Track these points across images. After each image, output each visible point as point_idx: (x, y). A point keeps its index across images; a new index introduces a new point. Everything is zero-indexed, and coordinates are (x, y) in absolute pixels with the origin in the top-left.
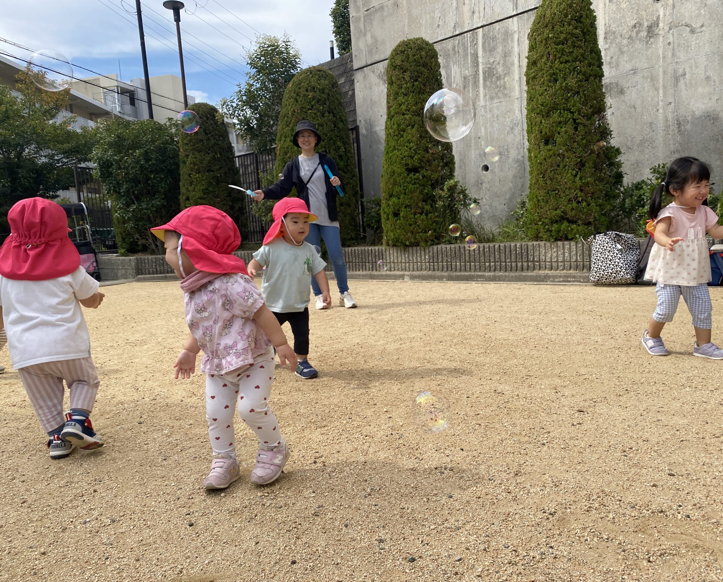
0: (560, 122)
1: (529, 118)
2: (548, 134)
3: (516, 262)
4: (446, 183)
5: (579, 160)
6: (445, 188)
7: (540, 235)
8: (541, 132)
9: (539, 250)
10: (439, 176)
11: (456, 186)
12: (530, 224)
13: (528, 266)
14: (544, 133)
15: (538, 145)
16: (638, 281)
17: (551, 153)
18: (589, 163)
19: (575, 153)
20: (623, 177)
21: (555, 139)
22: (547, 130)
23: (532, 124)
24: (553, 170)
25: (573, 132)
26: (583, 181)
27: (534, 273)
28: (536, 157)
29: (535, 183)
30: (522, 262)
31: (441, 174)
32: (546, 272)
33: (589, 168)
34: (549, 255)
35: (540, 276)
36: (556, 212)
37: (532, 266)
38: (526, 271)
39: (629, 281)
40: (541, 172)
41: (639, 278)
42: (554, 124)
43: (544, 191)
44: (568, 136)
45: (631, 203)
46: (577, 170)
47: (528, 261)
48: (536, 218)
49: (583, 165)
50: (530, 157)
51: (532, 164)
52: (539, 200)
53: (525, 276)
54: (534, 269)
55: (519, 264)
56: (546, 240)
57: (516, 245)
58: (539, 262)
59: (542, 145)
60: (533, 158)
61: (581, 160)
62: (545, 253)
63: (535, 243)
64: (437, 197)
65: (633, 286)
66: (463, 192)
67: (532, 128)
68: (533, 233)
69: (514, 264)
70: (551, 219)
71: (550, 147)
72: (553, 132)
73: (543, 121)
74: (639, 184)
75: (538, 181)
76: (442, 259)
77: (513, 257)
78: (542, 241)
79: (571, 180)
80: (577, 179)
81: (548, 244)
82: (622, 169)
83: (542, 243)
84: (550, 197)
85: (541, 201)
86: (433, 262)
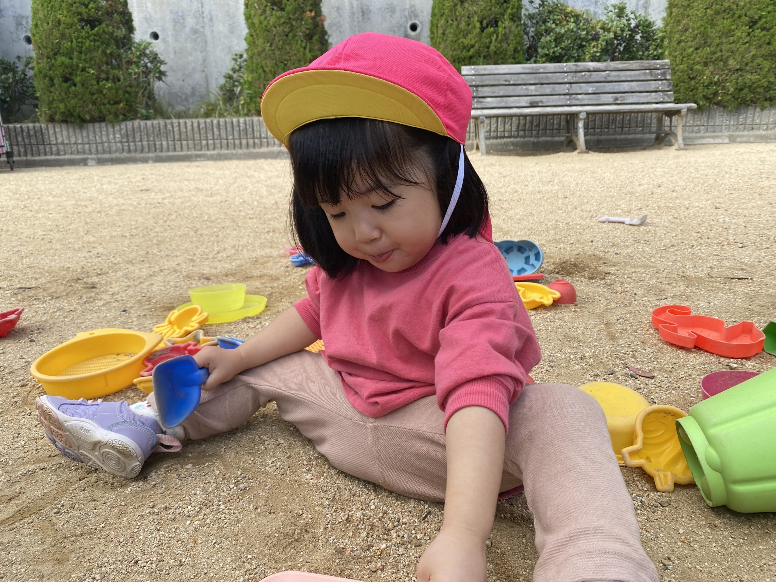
3: (240, 139)
13: (254, 143)
30: (247, 139)
47: (254, 138)
55: (244, 142)
69: (237, 142)
76: (141, 138)
86: (128, 142)
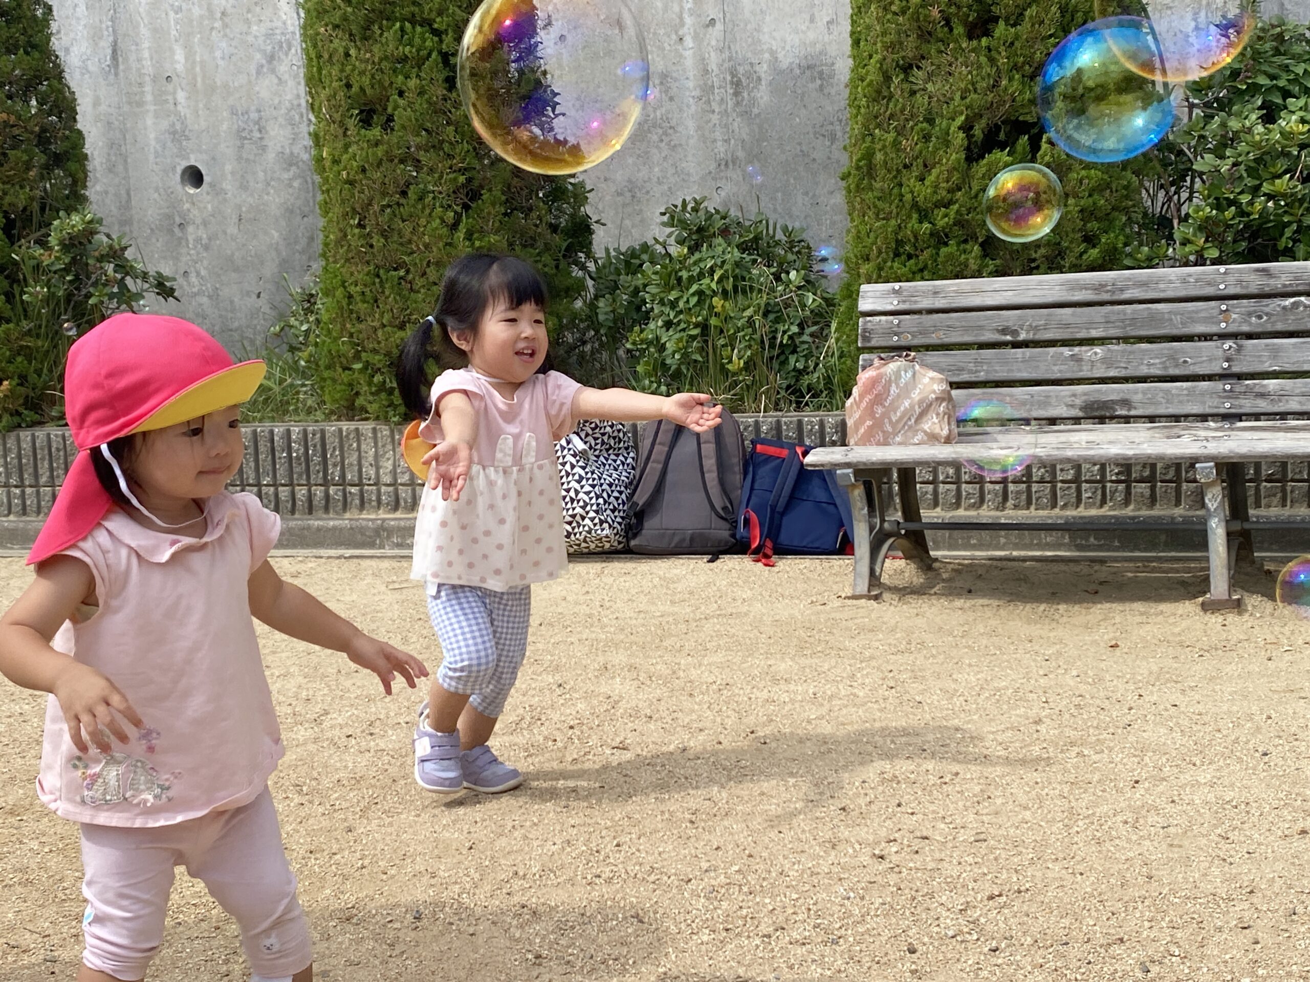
0: (404, 59)
1: (311, 39)
2: (369, 91)
3: (291, 484)
4: (56, 223)
5: (462, 179)
6: (53, 241)
7: (360, 401)
8: (349, 86)
9: (359, 449)
10: (32, 199)
11: (93, 233)
12: (328, 367)
13: (327, 496)
14: (355, 89)
15: (342, 124)
16: (633, 543)
17: (380, 151)
18: (490, 190)
19: (450, 156)
20: (591, 232)
21: (390, 110)
22: (366, 81)
23: (319, 57)
24: (389, 206)
25: (441, 91)
26: (477, 243)
27: (344, 521)
28: (336, 162)
29: (338, 243)
30: (309, 485)
31: (38, 193)
32: (382, 514)
33: (493, 204)
34: (389, 465)
35: (362, 530)
36: (401, 334)
37: (339, 496)
38: (321, 513)
39: (607, 545)
40: (354, 209)
41: (635, 536)
42: (385, 65)
43: (366, 270)
44: (429, 102)
45: (613, 311)
46: (459, 209)
47: (326, 483)
48: (344, 349)
49: (474, 195)
50: (319, 160)
51: (326, 180)
52: (350, 297)
53: (319, 529)
54: (345, 507)
55: (301, 492)
56: (377, 418)
57: (288, 432)
58: (360, 484)
59: (351, 123)
60: (328, 164)
61: (469, 180)
62: (376, 456)
63: (346, 426)
64: (26, 269)
65: (619, 559)
66: (115, 254)
67: (320, 70)
68: (338, 396)
69: (284, 492)
70: (388, 354)
71: (376, 132)
72: (385, 88)
73: (352, 52)
74: (633, 254)
75: (345, 235)
76: (52, 477)
77: (281, 470)
78: (366, 419)
79: (440, 237)
80: (461, 234)
81: (385, 430)
82: (588, 209)
83: (366, 427)
84: (382, 286)
85: (358, 298)
86: (21, 485)
